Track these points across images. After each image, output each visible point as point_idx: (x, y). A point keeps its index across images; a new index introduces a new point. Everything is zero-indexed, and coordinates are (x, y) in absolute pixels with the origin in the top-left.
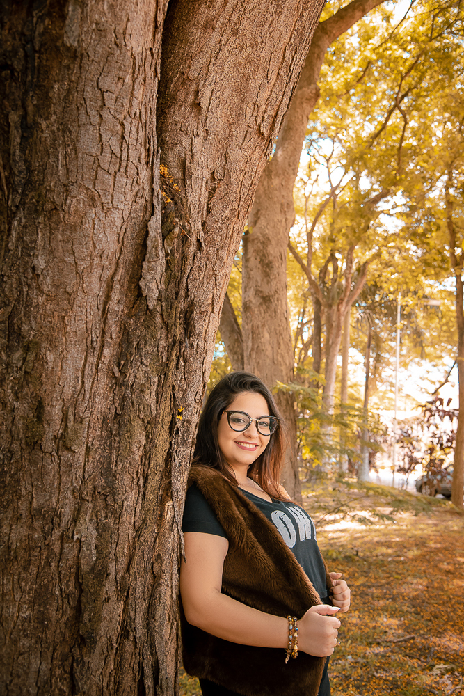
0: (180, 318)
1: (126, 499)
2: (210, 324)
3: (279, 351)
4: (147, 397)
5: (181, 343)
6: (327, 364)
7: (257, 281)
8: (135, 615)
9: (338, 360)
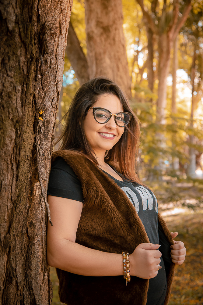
0: (35, 39)
1: (3, 179)
2: (60, 44)
3: (119, 74)
4: (14, 102)
5: (37, 60)
6: (160, 84)
7: (97, 13)
8: (16, 266)
9: (169, 80)
